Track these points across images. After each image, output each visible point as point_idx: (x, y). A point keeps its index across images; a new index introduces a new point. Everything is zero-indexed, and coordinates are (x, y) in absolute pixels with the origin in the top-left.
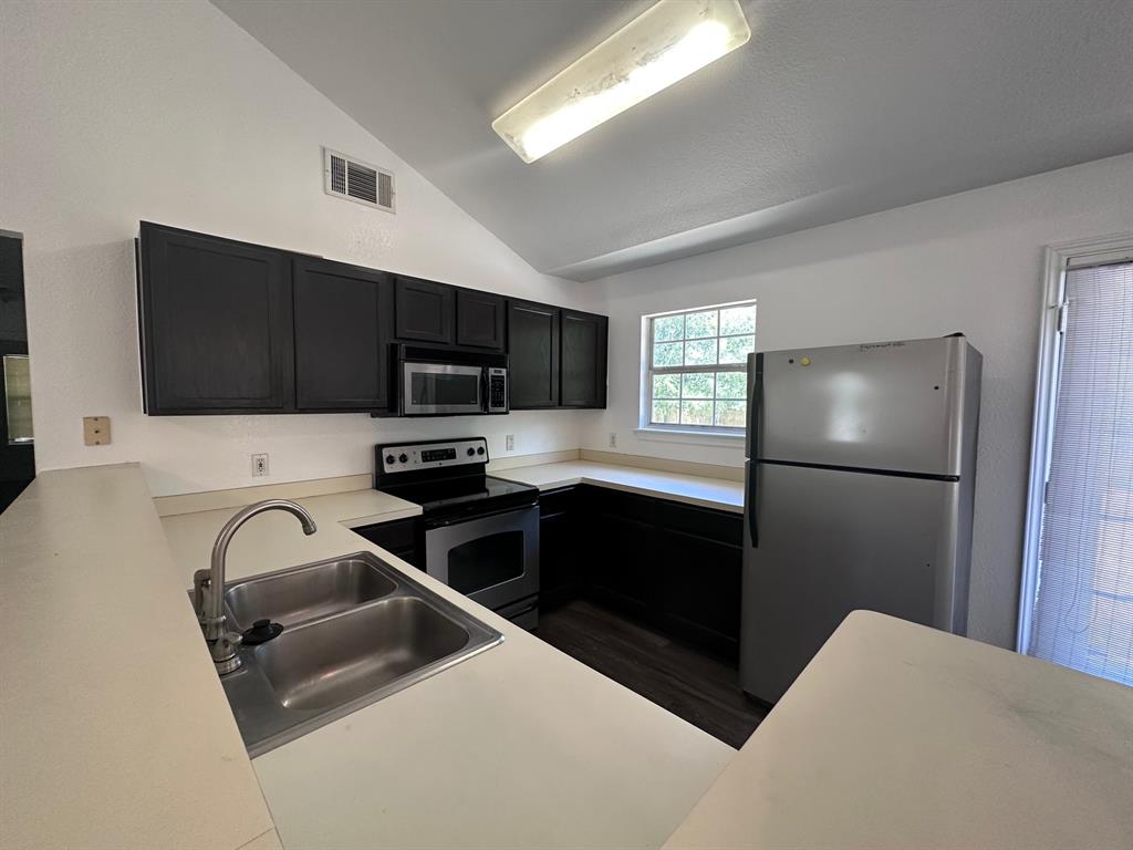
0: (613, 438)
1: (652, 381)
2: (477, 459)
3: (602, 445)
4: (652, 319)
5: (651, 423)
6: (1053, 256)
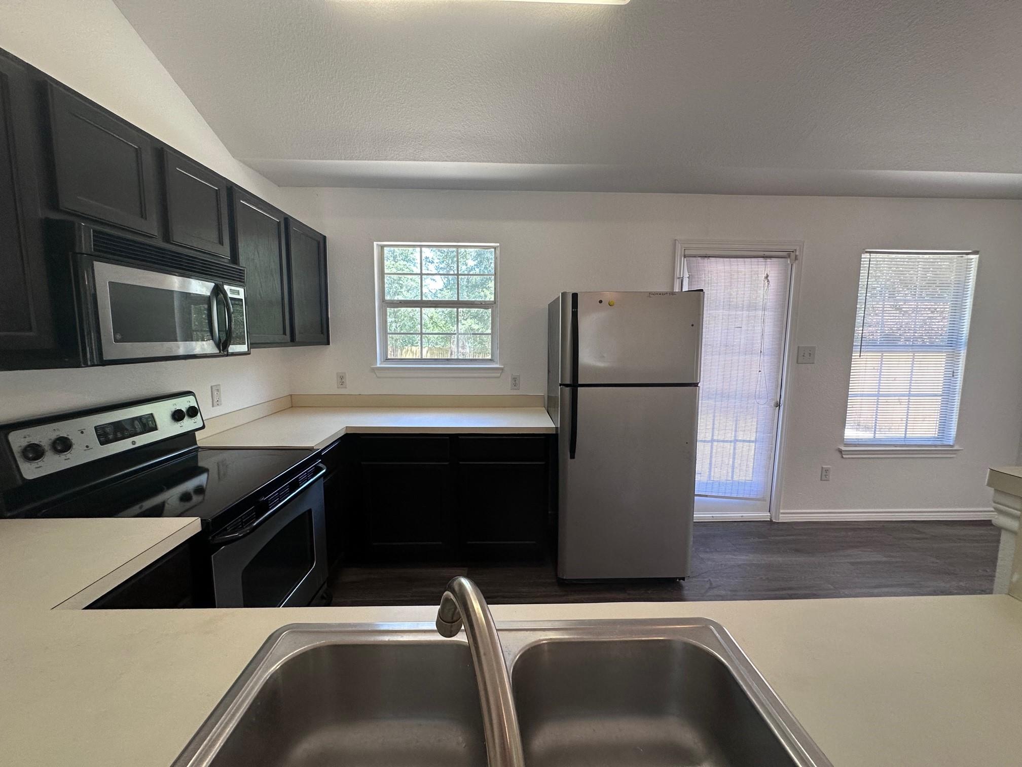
0: (342, 378)
1: (386, 315)
2: (187, 425)
3: (329, 387)
4: (382, 247)
5: (387, 359)
6: (679, 246)
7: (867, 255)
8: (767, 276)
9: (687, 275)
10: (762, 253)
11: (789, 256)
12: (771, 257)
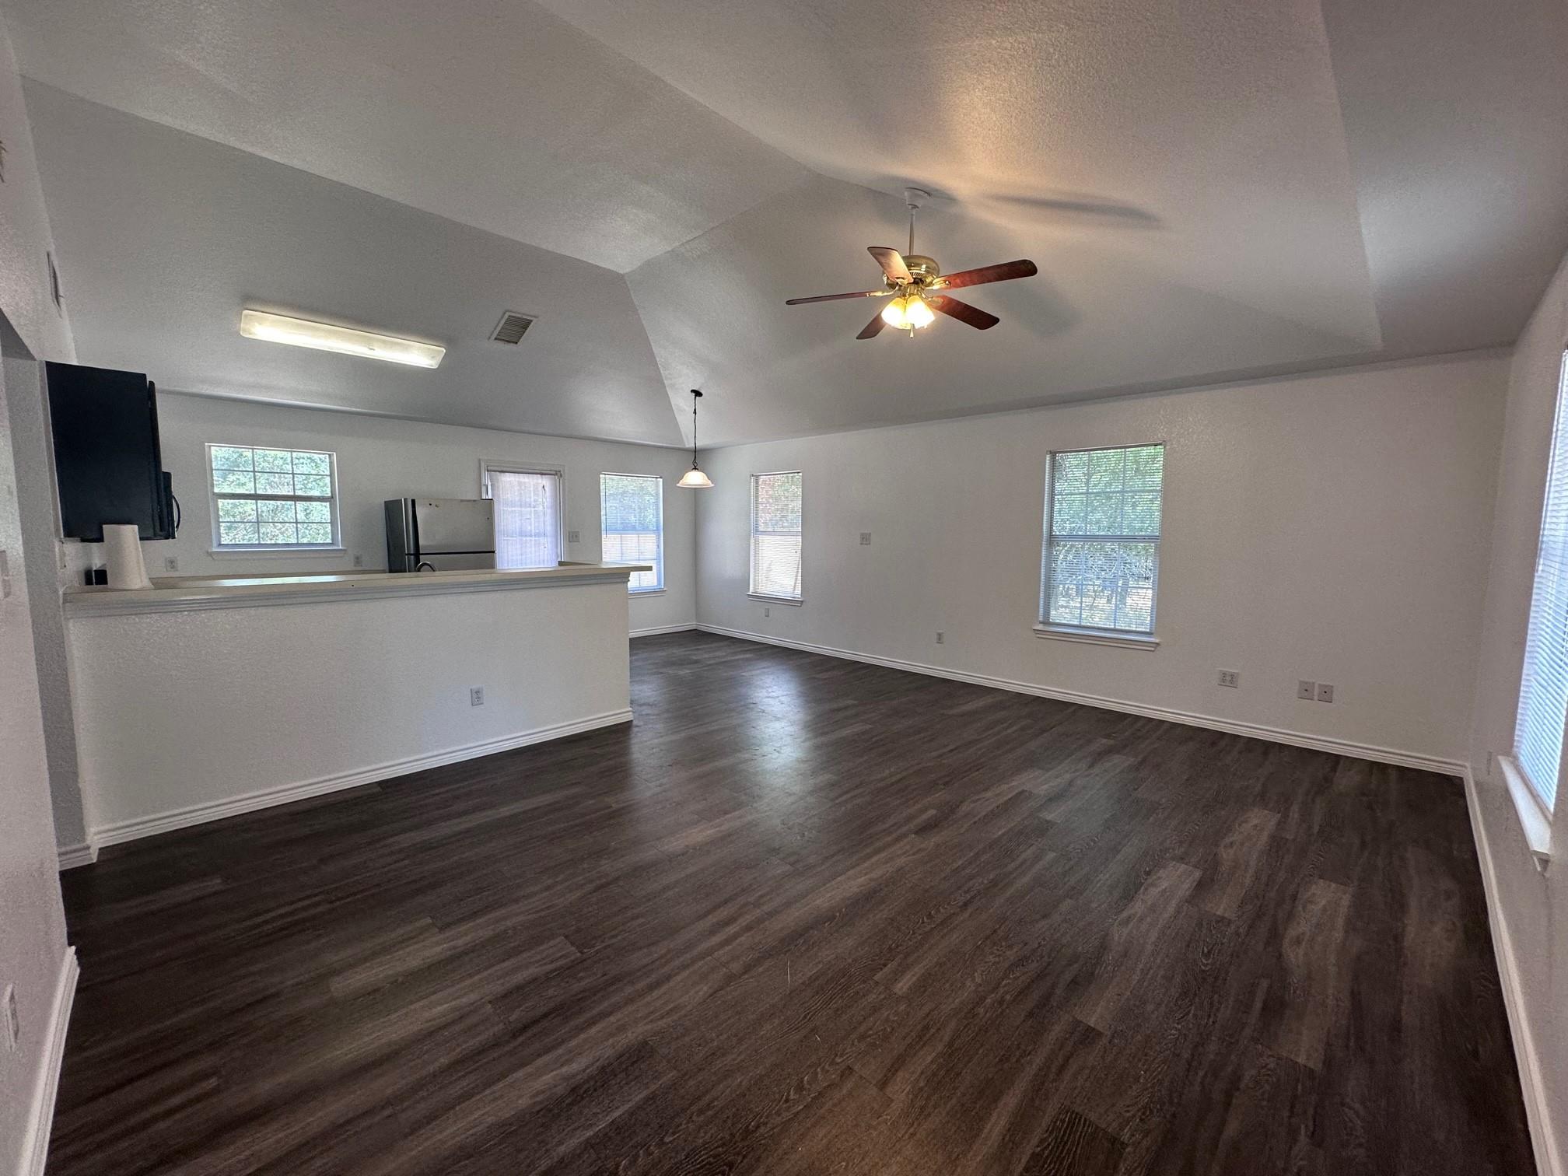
0: (172, 562)
5: (221, 544)
6: (483, 464)
7: (604, 476)
8: (543, 487)
9: (490, 483)
10: (539, 472)
11: (556, 474)
12: (545, 474)
